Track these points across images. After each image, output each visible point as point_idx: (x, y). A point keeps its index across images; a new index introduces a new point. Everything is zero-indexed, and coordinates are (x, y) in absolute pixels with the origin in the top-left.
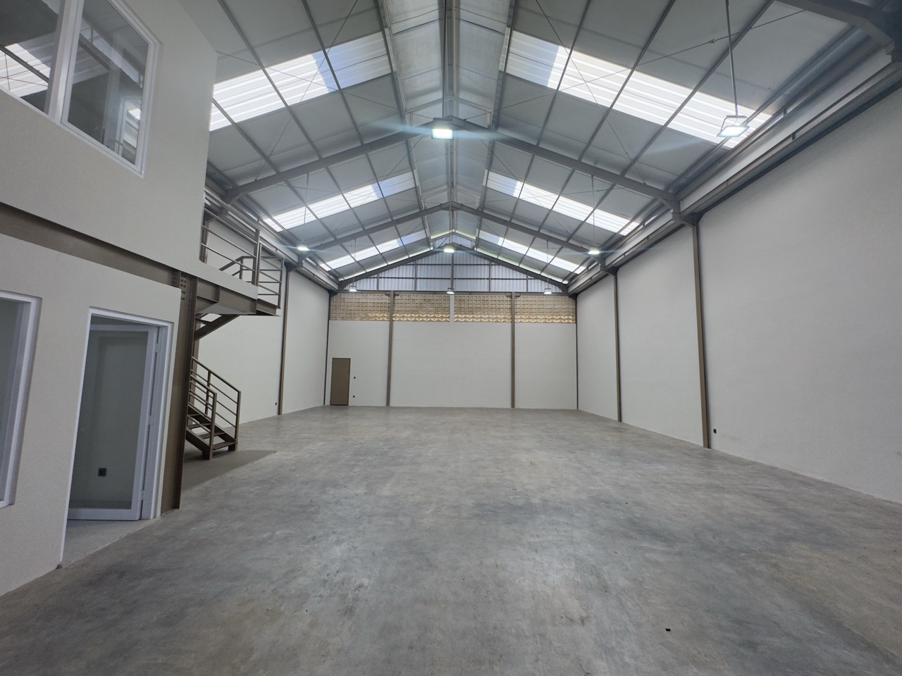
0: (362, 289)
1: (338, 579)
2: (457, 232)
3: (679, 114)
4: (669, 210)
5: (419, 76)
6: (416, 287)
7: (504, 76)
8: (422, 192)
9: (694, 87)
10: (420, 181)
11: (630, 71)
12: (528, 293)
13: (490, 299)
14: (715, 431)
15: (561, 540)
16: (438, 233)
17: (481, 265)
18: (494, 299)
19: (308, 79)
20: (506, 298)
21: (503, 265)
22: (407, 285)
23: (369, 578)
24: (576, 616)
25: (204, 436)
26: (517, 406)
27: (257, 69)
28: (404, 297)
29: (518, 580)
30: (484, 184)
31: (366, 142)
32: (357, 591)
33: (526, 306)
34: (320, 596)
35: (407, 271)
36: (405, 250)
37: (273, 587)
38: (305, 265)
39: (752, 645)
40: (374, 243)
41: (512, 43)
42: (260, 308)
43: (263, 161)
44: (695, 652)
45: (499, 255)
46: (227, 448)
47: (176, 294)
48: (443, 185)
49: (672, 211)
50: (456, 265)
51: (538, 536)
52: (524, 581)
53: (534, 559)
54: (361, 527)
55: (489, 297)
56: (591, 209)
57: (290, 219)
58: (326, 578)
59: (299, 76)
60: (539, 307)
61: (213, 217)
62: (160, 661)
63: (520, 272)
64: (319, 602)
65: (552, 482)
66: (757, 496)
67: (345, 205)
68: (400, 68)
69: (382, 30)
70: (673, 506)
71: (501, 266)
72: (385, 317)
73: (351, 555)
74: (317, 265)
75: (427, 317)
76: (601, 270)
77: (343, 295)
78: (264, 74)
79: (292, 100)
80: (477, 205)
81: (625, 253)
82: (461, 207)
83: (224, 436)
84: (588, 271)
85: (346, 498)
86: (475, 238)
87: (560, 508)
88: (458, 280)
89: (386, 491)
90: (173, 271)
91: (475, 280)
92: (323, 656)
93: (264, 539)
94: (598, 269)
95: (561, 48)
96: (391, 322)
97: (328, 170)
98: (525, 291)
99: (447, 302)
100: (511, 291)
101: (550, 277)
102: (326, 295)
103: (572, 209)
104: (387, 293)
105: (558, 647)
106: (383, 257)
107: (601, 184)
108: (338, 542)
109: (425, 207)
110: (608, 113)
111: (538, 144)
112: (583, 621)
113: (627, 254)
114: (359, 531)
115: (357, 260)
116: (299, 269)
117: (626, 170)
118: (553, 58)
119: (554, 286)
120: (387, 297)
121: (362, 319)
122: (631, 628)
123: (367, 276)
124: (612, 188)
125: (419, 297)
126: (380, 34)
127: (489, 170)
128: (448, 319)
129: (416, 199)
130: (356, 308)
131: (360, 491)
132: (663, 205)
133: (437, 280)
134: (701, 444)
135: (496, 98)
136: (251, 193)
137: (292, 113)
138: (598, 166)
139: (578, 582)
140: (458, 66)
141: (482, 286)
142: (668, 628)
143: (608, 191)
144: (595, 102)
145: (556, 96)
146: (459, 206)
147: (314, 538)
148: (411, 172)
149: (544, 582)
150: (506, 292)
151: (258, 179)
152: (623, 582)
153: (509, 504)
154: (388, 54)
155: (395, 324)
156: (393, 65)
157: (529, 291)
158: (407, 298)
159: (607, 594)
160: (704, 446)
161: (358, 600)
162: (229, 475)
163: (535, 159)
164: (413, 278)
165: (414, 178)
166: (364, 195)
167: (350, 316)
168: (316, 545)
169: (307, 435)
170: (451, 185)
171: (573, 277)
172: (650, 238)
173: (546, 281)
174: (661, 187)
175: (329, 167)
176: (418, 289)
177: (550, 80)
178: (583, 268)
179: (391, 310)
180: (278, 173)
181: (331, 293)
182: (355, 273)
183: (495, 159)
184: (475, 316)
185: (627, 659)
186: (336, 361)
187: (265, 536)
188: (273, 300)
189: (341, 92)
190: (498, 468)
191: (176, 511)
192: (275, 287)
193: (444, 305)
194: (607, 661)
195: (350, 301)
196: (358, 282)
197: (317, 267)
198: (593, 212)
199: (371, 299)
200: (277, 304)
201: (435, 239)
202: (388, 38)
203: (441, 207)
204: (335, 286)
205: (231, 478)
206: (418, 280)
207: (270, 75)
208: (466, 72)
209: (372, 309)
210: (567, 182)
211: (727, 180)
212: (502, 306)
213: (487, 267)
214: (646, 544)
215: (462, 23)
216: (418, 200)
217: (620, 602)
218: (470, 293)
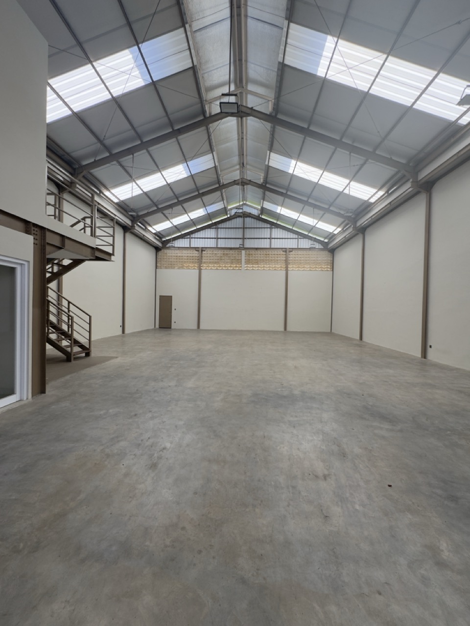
0: (178, 246)
1: (148, 443)
2: (247, 203)
3: (424, 95)
4: (409, 180)
5: (215, 71)
6: (217, 245)
7: (283, 67)
8: (221, 171)
9: (439, 69)
10: (219, 162)
11: (385, 56)
12: (298, 249)
13: (271, 253)
14: (431, 347)
15: (313, 420)
16: (232, 204)
17: (264, 228)
18: (273, 253)
19: (127, 72)
20: (282, 253)
21: (280, 228)
22: (211, 243)
23: (171, 443)
24: (320, 474)
25: (67, 346)
26: (289, 329)
27: (86, 64)
28: (209, 252)
29: (279, 447)
30: (267, 163)
31: (176, 128)
32: (161, 452)
33: (297, 259)
34: (134, 455)
35: (211, 233)
36: (209, 216)
37: (102, 448)
38: (137, 228)
39: (454, 499)
40: (185, 211)
41: (289, 36)
42: (98, 254)
43: (99, 145)
44: (410, 503)
45: (277, 220)
46: (84, 355)
47: (29, 239)
48: (236, 165)
49: (411, 180)
50: (246, 228)
51: (296, 417)
52: (283, 447)
53: (292, 432)
54: (170, 408)
55: (270, 252)
56: (347, 181)
57: (124, 192)
58: (140, 442)
59: (121, 70)
60: (306, 259)
61: (66, 189)
62: (14, 497)
63: (293, 233)
64: (133, 459)
65: (310, 380)
66: (460, 392)
67: (163, 181)
68: (200, 64)
69: (183, 26)
70: (397, 397)
71: (279, 229)
72: (195, 266)
73: (160, 427)
74: (146, 228)
75: (225, 267)
76: (353, 230)
77: (166, 251)
78: (92, 67)
79: (117, 91)
80: (262, 181)
81: (372, 216)
82: (250, 182)
83: (81, 346)
84: (343, 231)
85: (162, 388)
86: (260, 208)
87: (314, 398)
88: (247, 240)
89: (190, 384)
90: (26, 222)
91: (260, 240)
92: (131, 497)
93: (100, 415)
94: (351, 230)
95: (330, 38)
96: (200, 270)
97: (148, 152)
98: (296, 247)
99: (240, 256)
100: (286, 247)
101: (314, 236)
102: (154, 250)
103: (334, 182)
104: (196, 249)
105: (306, 496)
106: (193, 222)
107: (358, 160)
108: (152, 418)
109: (223, 183)
110: (365, 96)
111: (308, 127)
112: (325, 477)
113: (373, 217)
114: (168, 411)
115: (175, 225)
116: (132, 231)
117: (377, 147)
118: (322, 47)
119: (317, 244)
120: (197, 252)
121: (179, 268)
122: (362, 484)
123: (182, 237)
124: (365, 163)
125: (220, 252)
126: (182, 30)
127: (271, 151)
128: (240, 268)
129: (216, 176)
130: (175, 260)
131: (173, 383)
132: (404, 176)
133: (233, 240)
134: (420, 356)
135: (276, 86)
136: (92, 171)
137: (116, 103)
138: (355, 144)
139: (323, 449)
140: (246, 61)
141: (265, 244)
142: (390, 484)
143: (362, 166)
144: (355, 87)
145: (324, 82)
146: (248, 182)
147: (136, 415)
148: (212, 154)
149: (298, 449)
150: (282, 248)
151: (96, 159)
152: (357, 450)
153: (277, 394)
154: (189, 49)
155: (203, 272)
156: (194, 59)
157: (299, 247)
158: (211, 252)
159: (345, 458)
160: (422, 357)
161: (161, 458)
162: (83, 372)
163: (306, 141)
164: (215, 238)
165: (214, 158)
166: (176, 173)
167: (171, 266)
168: (137, 420)
169: (140, 347)
170: (242, 165)
171: (332, 236)
172: (392, 203)
173: (311, 240)
174: (403, 161)
175: (150, 149)
176: (219, 246)
177: (319, 69)
178: (339, 229)
179: (200, 261)
180: (111, 155)
181: (157, 249)
182: (173, 234)
183: (275, 141)
184: (260, 266)
185: (357, 507)
186: (162, 298)
187: (102, 412)
188: (109, 249)
189: (154, 84)
190: (271, 370)
191: (43, 395)
192: (110, 240)
193: (237, 258)
194: (342, 507)
195: (170, 255)
196: (176, 241)
197: (146, 230)
198: (349, 184)
199: (185, 253)
200: (111, 252)
201: (231, 209)
202: (189, 33)
203: (235, 183)
204: (160, 245)
205: (85, 374)
206: (219, 239)
207: (98, 69)
208: (252, 65)
209: (186, 261)
210: (331, 158)
211: (458, 153)
212: (279, 258)
213: (269, 230)
214: (375, 424)
215: (249, 20)
216: (218, 177)
217: (354, 464)
218: (257, 249)
